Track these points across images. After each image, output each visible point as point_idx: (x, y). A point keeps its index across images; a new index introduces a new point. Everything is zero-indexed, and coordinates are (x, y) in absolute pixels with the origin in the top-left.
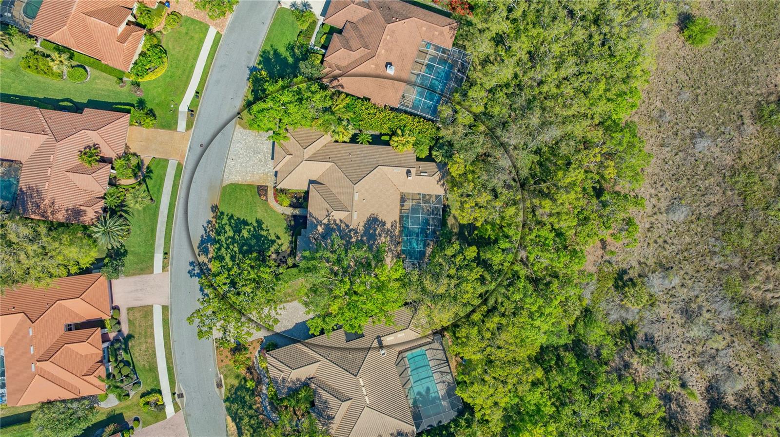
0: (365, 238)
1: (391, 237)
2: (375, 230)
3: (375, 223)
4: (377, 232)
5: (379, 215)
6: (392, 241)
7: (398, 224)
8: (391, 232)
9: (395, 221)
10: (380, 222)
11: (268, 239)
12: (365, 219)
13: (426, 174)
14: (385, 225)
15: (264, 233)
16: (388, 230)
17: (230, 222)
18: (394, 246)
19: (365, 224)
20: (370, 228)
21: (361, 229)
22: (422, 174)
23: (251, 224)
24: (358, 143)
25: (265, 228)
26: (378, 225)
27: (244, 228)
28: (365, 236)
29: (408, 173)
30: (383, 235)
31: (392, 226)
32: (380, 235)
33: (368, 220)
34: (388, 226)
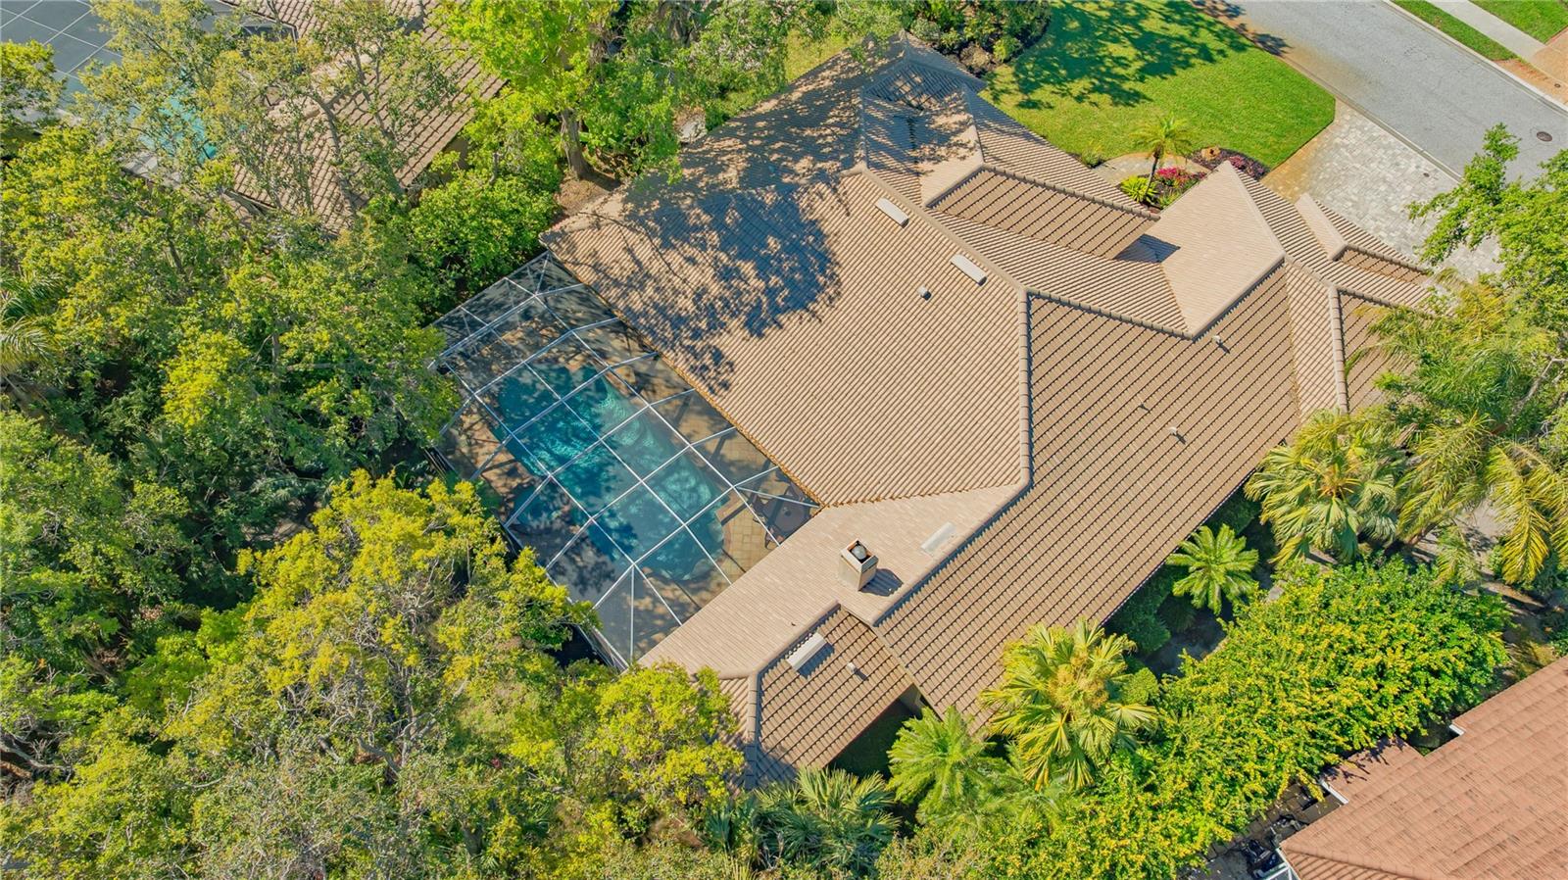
0: (769, 198)
1: (678, 322)
2: (763, 269)
3: (790, 282)
4: (748, 268)
5: (810, 326)
6: (661, 311)
7: (703, 390)
8: (697, 334)
9: (726, 385)
10: (776, 310)
11: (1046, 81)
12: (840, 250)
13: (796, 659)
14: (748, 324)
15: (1078, 86)
16: (716, 326)
17: (1190, 45)
18: (638, 307)
19: (820, 236)
20: (794, 248)
21: (820, 206)
22: (816, 641)
23: (1142, 80)
24: (1214, 523)
25: (1094, 97)
26: (771, 292)
27: (1139, 58)
28: (777, 205)
29: (877, 581)
30: (715, 289)
31: (718, 356)
32: (726, 274)
33: (825, 259)
34: (733, 341)
